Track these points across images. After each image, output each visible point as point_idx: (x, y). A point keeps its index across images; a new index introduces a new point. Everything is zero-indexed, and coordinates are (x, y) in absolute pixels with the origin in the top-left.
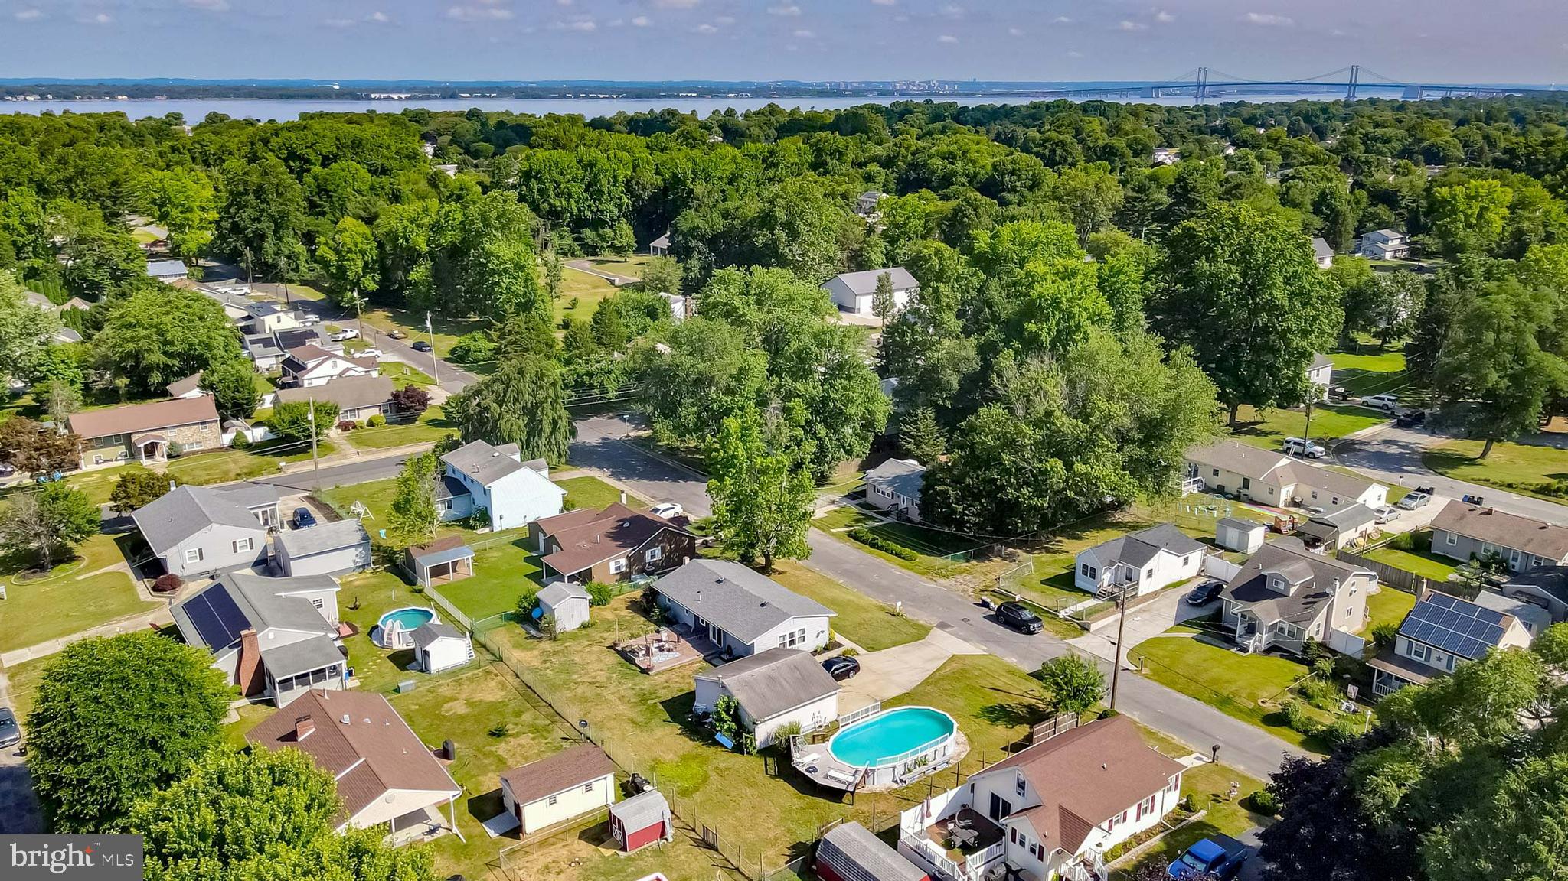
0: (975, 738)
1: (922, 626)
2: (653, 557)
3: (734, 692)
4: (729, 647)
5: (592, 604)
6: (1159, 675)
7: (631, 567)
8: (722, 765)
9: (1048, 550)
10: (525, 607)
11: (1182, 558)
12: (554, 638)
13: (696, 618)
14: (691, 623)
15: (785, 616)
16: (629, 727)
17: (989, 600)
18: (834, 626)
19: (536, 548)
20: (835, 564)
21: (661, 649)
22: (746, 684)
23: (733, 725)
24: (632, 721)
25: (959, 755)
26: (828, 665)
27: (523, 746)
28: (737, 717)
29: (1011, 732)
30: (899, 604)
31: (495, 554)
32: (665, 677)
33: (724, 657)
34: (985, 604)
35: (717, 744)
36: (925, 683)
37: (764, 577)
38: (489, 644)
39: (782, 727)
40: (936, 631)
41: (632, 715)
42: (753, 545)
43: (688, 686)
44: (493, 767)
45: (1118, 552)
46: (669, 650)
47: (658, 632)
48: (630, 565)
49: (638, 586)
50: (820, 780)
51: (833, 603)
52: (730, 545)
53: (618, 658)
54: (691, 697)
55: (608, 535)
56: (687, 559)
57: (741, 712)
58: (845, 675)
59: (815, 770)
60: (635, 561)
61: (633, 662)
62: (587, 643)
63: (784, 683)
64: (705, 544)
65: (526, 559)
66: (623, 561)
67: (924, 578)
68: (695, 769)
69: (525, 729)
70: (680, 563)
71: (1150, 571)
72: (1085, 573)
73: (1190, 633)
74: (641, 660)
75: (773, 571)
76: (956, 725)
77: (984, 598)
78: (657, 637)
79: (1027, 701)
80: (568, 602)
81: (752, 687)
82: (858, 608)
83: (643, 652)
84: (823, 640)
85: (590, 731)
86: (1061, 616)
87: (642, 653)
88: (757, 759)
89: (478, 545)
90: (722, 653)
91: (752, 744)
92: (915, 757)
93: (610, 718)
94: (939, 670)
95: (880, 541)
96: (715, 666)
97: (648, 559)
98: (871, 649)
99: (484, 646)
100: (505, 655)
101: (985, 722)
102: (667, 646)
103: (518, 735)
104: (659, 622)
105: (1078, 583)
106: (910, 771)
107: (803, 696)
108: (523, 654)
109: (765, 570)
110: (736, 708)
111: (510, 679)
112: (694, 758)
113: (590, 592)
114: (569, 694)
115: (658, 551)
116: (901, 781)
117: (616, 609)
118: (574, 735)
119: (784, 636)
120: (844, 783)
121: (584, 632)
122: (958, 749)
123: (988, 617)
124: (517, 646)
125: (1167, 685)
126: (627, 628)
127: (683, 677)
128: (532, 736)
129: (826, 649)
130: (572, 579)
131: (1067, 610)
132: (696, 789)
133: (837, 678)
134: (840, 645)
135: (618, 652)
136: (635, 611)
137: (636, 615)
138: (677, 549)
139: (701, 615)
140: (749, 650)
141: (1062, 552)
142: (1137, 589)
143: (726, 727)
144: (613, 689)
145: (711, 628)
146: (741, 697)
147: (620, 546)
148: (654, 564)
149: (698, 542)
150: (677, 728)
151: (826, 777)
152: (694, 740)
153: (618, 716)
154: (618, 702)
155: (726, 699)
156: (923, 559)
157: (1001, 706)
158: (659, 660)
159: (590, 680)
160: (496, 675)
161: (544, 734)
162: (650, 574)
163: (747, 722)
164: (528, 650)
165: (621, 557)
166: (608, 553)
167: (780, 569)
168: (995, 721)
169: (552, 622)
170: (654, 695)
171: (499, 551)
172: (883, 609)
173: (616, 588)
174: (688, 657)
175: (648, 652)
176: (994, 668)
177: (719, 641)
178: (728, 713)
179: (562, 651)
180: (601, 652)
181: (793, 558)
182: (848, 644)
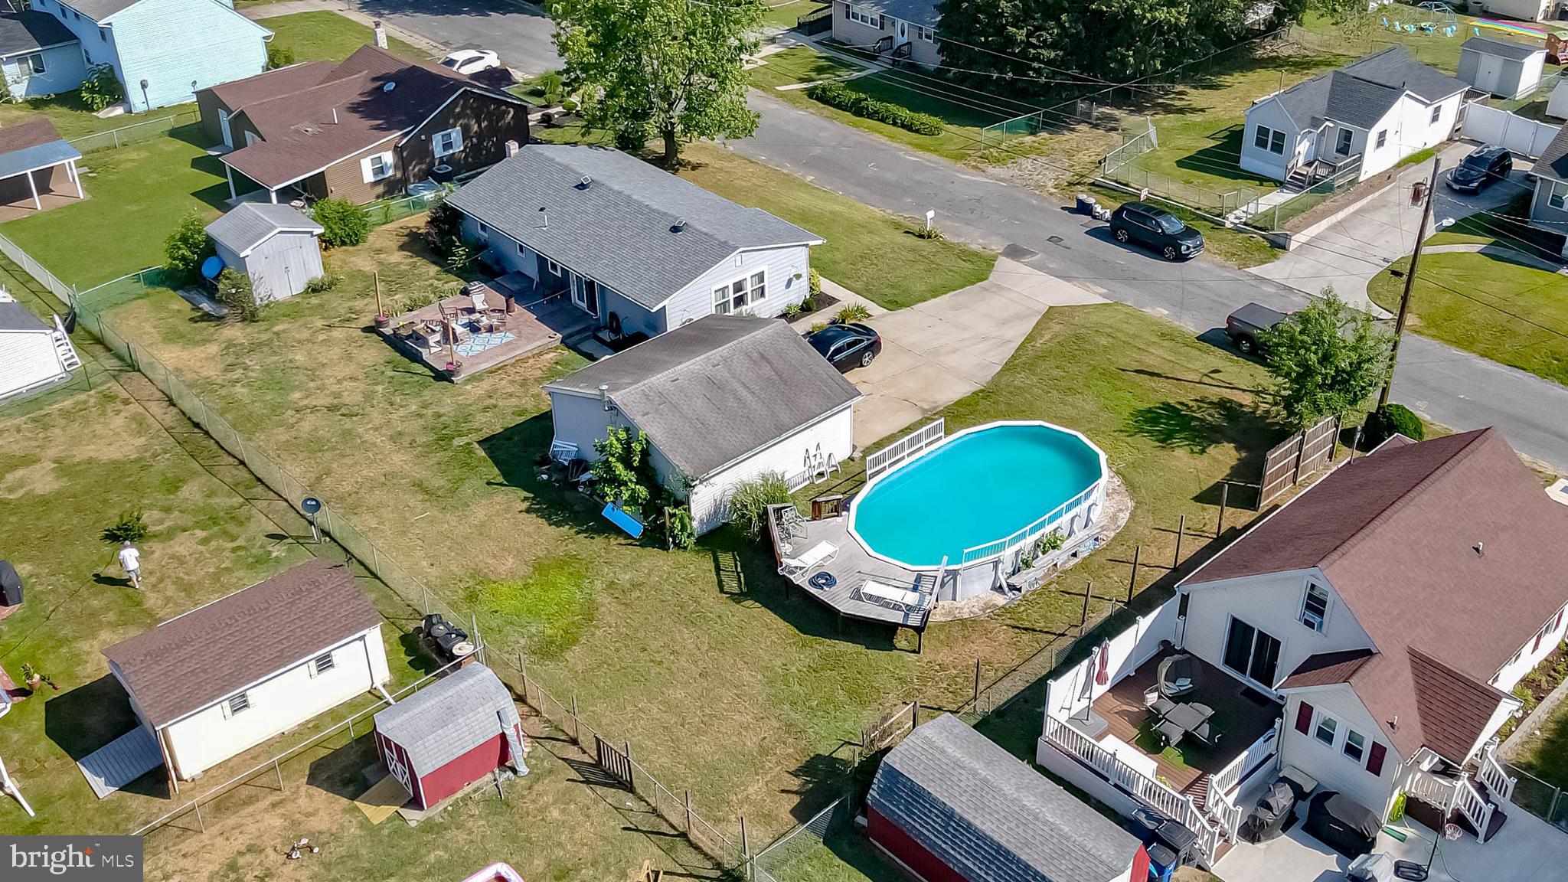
0: (1137, 478)
1: (976, 254)
2: (447, 146)
3: (638, 419)
4: (613, 316)
5: (326, 243)
6: (1437, 326)
7: (405, 170)
8: (625, 578)
9: (1168, 109)
10: (183, 258)
11: (1431, 109)
12: (250, 317)
13: (542, 261)
14: (532, 270)
15: (725, 249)
16: (415, 500)
17: (1092, 201)
18: (818, 263)
19: (216, 141)
20: (792, 148)
21: (474, 328)
22: (661, 400)
23: (643, 492)
24: (420, 486)
25: (1114, 518)
26: (820, 341)
27: (181, 561)
28: (647, 472)
29: (1201, 463)
30: (930, 214)
31: (134, 155)
32: (485, 385)
33: (606, 335)
34: (1084, 208)
35: (609, 528)
36: (1009, 367)
37: (668, 174)
38: (110, 336)
39: (745, 488)
40: (1004, 264)
41: (421, 473)
42: (641, 115)
43: (533, 403)
44: (111, 616)
45: (1321, 104)
46: (490, 329)
47: (465, 292)
48: (402, 163)
49: (419, 205)
50: (846, 606)
51: (807, 220)
52: (594, 121)
53: (388, 352)
54: (541, 427)
55: (354, 108)
56: (513, 147)
57: (653, 461)
58: (855, 361)
59: (830, 580)
60: (412, 155)
61: (416, 358)
62: (320, 323)
63: (743, 393)
64: (547, 121)
65: (197, 163)
66: (388, 157)
67: (960, 165)
68: (565, 590)
69: (187, 520)
70: (501, 154)
71: (1383, 134)
72: (1261, 143)
73: (1472, 246)
74: (433, 352)
75: (682, 164)
76: (1103, 457)
77: (1083, 197)
78: (464, 302)
79: (1215, 393)
80: (270, 243)
81: (674, 406)
82: (853, 227)
83: (438, 337)
84: (799, 294)
85: (326, 517)
86: (1228, 225)
87: (433, 339)
88: (697, 558)
89: (98, 139)
90: (599, 329)
91: (683, 528)
92: (1037, 536)
93: (374, 485)
94: (1030, 338)
95: (872, 104)
96: (593, 358)
97: (439, 152)
98: (893, 304)
99: (99, 341)
100: (142, 357)
101: (1147, 444)
102: (485, 321)
103: (169, 535)
104: (467, 274)
105: (1247, 162)
106: (1027, 564)
107: (785, 417)
108: (185, 355)
109: (667, 161)
110: (645, 453)
111: (156, 408)
112: (562, 564)
113: (323, 219)
114: (282, 435)
115: (456, 134)
116: (1013, 588)
117: (379, 251)
118: (296, 526)
119: (723, 290)
120: (896, 607)
121: (315, 300)
122: (1111, 506)
123: (1094, 233)
124: (172, 336)
125: (1458, 343)
126: (403, 287)
127: (524, 383)
128: (200, 534)
129: (806, 308)
130: (286, 195)
131: (1237, 212)
132: (570, 640)
133: (843, 367)
134: (831, 301)
135: (386, 339)
136: (417, 254)
137: (419, 261)
138: (493, 130)
139: (551, 254)
140: (655, 322)
141: (1193, 110)
142: (1358, 169)
143: (626, 495)
144: (377, 418)
145: (573, 280)
146: (653, 429)
147: (377, 128)
148: (450, 160)
149: (534, 118)
150: (517, 499)
151: (857, 595)
152: (557, 524)
153: (391, 478)
154: (389, 446)
155: (623, 435)
156: (953, 133)
157: (1167, 406)
158: (472, 350)
159: (328, 401)
160: (126, 402)
161: (232, 528)
162: (441, 178)
163: (672, 484)
164: (196, 343)
165: (383, 148)
166: (357, 142)
167: (694, 160)
168: (1166, 439)
169: (244, 285)
170: (465, 427)
171: (140, 149)
172: (897, 226)
173: (376, 210)
174: (530, 340)
175: (449, 336)
176: (1132, 330)
177: (592, 305)
178: (628, 465)
179: (268, 343)
180: (351, 340)
181: (719, 139)
182: (847, 299)
